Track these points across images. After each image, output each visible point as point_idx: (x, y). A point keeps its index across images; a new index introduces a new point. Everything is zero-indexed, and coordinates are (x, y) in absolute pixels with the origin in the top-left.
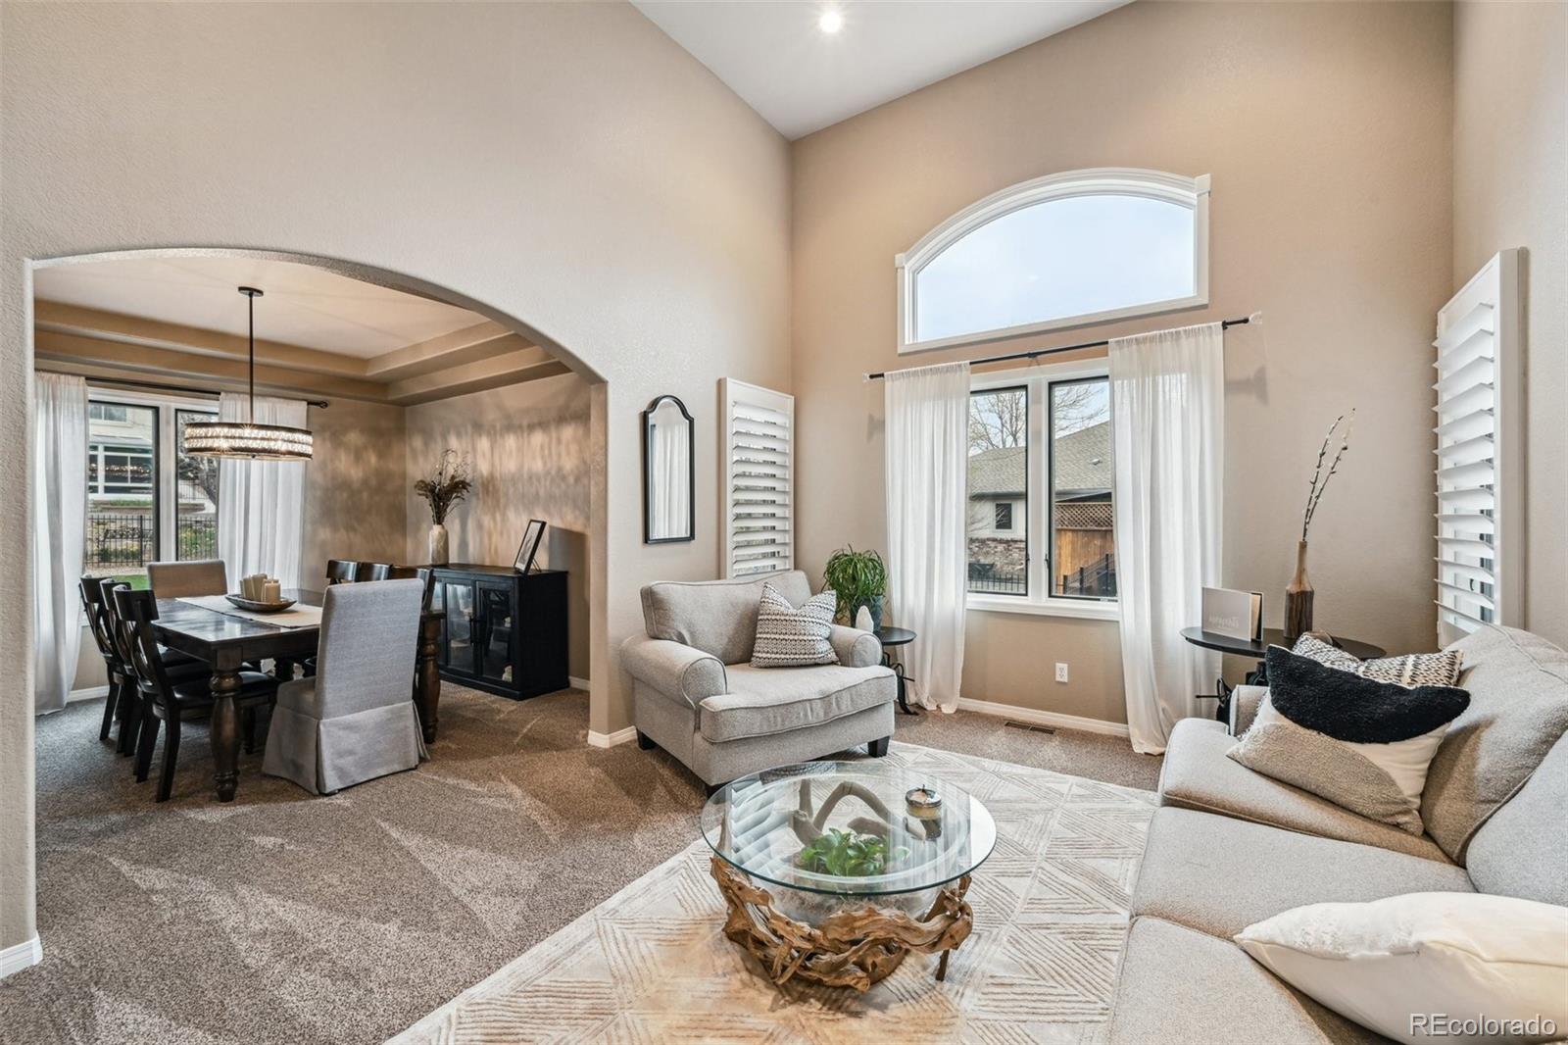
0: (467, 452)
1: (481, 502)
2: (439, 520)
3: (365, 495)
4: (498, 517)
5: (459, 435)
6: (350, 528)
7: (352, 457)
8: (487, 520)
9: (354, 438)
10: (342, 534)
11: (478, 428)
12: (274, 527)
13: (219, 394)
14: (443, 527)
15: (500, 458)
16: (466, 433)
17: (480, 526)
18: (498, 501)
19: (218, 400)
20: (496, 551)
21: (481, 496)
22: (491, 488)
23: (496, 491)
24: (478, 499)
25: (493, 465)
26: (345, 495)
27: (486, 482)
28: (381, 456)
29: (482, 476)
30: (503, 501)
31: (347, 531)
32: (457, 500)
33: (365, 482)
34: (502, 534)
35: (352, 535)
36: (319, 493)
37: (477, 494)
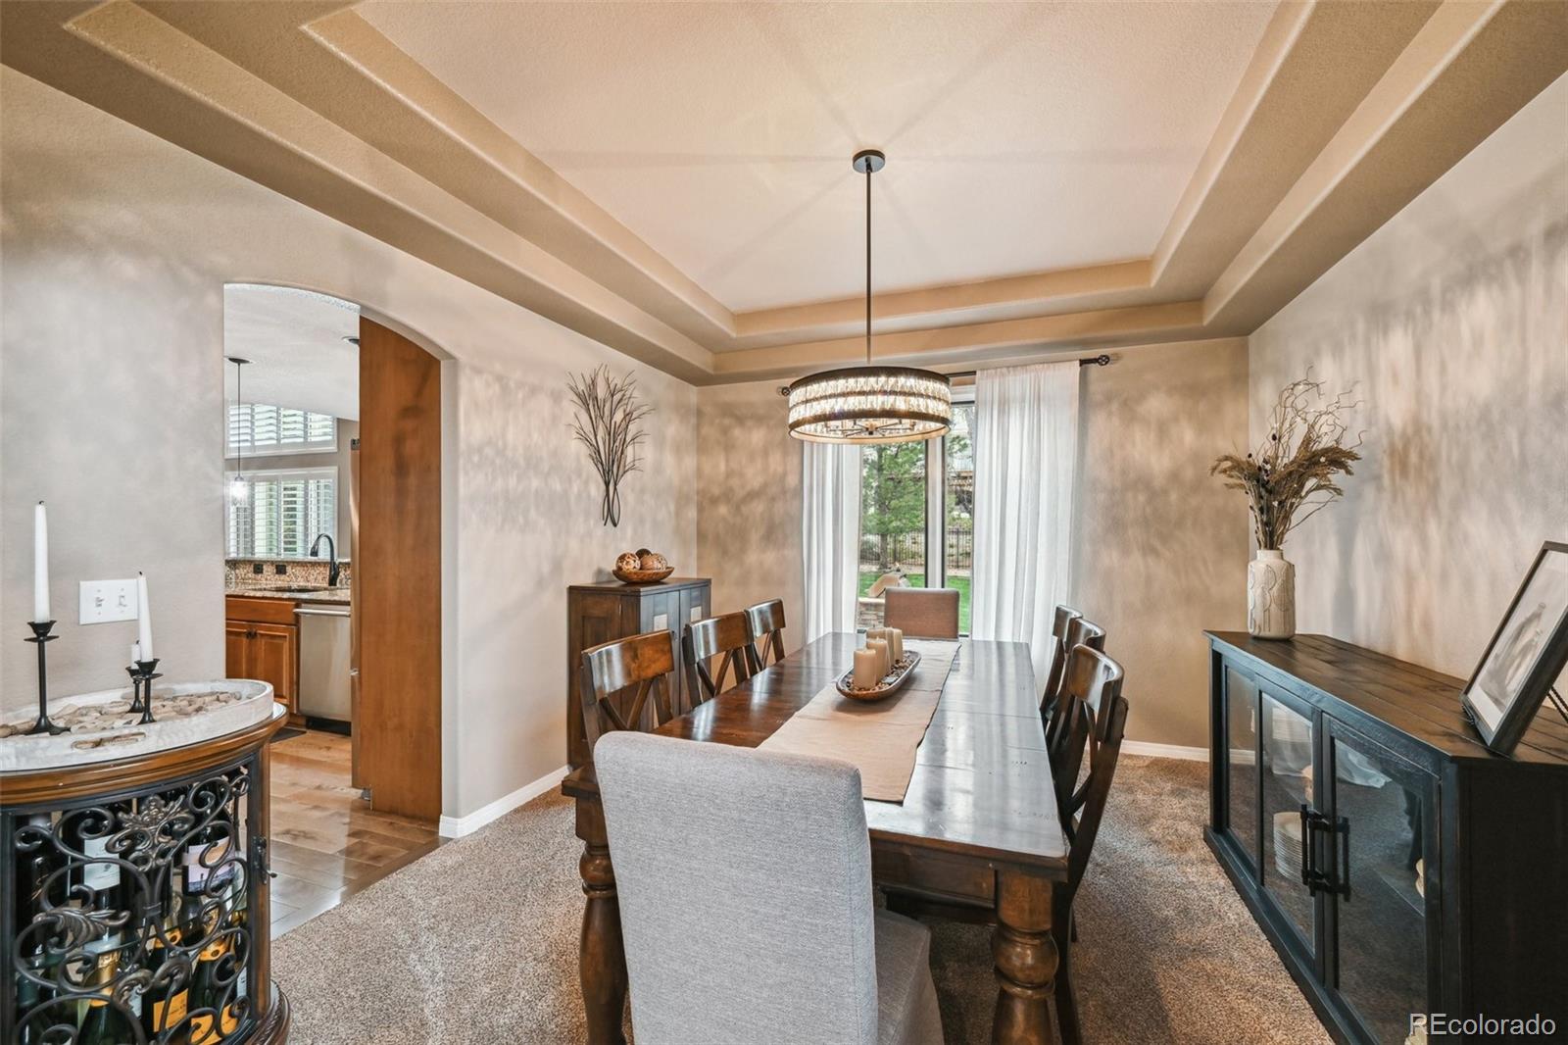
0: (1356, 382)
1: (1387, 496)
2: (1271, 541)
3: (1174, 497)
4: (1434, 531)
5: (1338, 350)
6: (1149, 550)
7: (1152, 436)
8: (1401, 541)
9: (1157, 404)
10: (1136, 559)
11: (1380, 315)
12: (1035, 548)
13: (974, 373)
14: (1282, 557)
15: (1443, 369)
16: (1353, 337)
17: (1383, 556)
18: (1434, 488)
19: (974, 383)
20: (1427, 625)
21: (1386, 481)
22: (1413, 458)
23: (1430, 461)
24: (1380, 489)
25: (1419, 395)
26: (1141, 498)
27: (1399, 445)
28: (1203, 427)
29: (1390, 430)
30: (1448, 487)
31: (1144, 555)
32: (1323, 495)
33: (1174, 477)
34: (1444, 577)
35: (1151, 560)
36: (1102, 497)
37: (1377, 478)
